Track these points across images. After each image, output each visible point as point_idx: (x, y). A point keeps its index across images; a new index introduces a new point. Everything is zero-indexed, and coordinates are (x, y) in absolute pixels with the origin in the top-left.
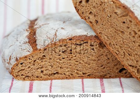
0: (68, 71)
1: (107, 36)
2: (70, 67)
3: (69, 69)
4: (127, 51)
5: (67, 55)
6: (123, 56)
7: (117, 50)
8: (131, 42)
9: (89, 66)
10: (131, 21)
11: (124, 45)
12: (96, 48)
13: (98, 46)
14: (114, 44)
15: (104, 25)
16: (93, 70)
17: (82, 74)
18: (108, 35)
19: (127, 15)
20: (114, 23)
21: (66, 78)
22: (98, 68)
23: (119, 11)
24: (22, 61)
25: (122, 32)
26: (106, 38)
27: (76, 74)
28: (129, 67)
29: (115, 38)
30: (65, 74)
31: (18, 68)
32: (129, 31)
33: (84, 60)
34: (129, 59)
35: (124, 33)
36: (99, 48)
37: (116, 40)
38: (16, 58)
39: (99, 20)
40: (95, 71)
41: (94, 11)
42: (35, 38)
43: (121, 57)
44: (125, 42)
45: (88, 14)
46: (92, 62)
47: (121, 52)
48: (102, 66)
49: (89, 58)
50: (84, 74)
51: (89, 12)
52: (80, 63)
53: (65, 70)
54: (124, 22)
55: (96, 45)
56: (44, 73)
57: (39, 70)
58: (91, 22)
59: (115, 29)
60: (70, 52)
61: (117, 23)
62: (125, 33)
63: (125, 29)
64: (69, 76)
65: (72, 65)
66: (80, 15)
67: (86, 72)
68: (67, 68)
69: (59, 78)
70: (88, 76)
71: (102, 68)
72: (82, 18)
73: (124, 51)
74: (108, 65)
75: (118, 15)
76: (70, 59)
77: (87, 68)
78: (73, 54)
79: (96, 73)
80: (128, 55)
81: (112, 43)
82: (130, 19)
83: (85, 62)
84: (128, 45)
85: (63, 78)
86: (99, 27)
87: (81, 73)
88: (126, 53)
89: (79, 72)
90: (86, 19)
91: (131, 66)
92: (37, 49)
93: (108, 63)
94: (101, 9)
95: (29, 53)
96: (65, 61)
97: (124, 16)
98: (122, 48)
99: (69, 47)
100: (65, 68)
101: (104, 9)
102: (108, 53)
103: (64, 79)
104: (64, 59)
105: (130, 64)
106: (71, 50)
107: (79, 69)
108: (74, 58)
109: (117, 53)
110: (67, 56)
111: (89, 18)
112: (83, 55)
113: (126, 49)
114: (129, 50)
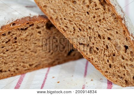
0: (14, 65)
1: (53, 9)
2: (16, 60)
3: (14, 63)
4: (78, 25)
5: (11, 45)
6: (73, 33)
7: (66, 25)
8: (84, 14)
9: (36, 54)
11: (75, 18)
12: (43, 30)
13: (45, 27)
14: (61, 19)
16: (40, 59)
17: (29, 66)
18: (55, 8)
21: (11, 75)
22: (45, 56)
26: (52, 12)
27: (22, 68)
28: (80, 46)
29: (64, 11)
30: (9, 71)
33: (31, 48)
34: (80, 35)
36: (46, 30)
37: (65, 13)
40: (43, 60)
43: (70, 34)
44: (77, 14)
46: (39, 48)
47: (71, 28)
49: (35, 45)
50: (30, 65)
52: (26, 53)
53: (10, 65)
55: (43, 26)
60: (14, 41)
64: (14, 72)
65: (17, 57)
67: (33, 63)
68: (12, 62)
70: (36, 68)
71: (50, 53)
73: (74, 25)
76: (15, 50)
77: (33, 58)
78: (18, 43)
79: (44, 62)
80: (79, 30)
81: (59, 17)
83: (31, 50)
84: (80, 18)
85: (7, 77)
88: (76, 28)
89: (25, 64)
91: (81, 44)
96: (10, 54)
98: (71, 22)
99: (14, 34)
100: (9, 63)
102: (55, 33)
103: (9, 77)
104: (8, 52)
105: (81, 42)
106: (16, 38)
107: (25, 61)
108: (20, 47)
109: (65, 29)
110: (11, 47)
112: (29, 42)
113: (76, 23)
114: (81, 23)
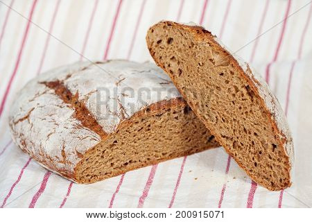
0: (145, 155)
1: (193, 93)
2: (147, 149)
3: (146, 153)
4: (221, 115)
5: (144, 133)
6: (215, 123)
7: (207, 113)
8: (229, 103)
9: (171, 142)
10: (232, 73)
11: (219, 106)
12: (181, 115)
13: (183, 112)
14: (202, 105)
15: (192, 77)
16: (176, 147)
17: (162, 156)
18: (196, 92)
19: (227, 64)
20: (207, 74)
21: (141, 166)
22: (182, 143)
23: (217, 58)
24: (87, 156)
25: (217, 87)
26: (192, 96)
27: (154, 157)
28: (222, 138)
30: (140, 161)
31: (83, 166)
32: (228, 87)
33: (165, 135)
34: (222, 126)
35: (220, 90)
36: (184, 115)
37: (207, 99)
38: (77, 152)
39: (184, 69)
40: (178, 148)
41: (178, 55)
42: (91, 117)
43: (211, 124)
44: (220, 102)
45: (168, 60)
46: (174, 135)
47: (213, 117)
48: (187, 139)
49: (171, 132)
50: (163, 154)
51: (171, 57)
52: (160, 141)
53: (141, 154)
54: (222, 74)
55: (181, 111)
56: (114, 166)
57: (109, 164)
58: (171, 72)
59: (208, 83)
60: (147, 129)
61: (212, 74)
62: (222, 89)
63: (223, 83)
64: (145, 162)
65: (150, 146)
66: (155, 60)
67: (167, 151)
68: (144, 151)
69: (133, 169)
71: (187, 141)
72: (159, 65)
73: (217, 114)
74: (195, 135)
75: (214, 63)
77: (168, 146)
78: (151, 131)
79: (180, 150)
80: (222, 121)
81: (200, 104)
82: (232, 69)
83: (166, 138)
84: (224, 107)
85: (138, 168)
86: (183, 79)
87: (161, 154)
88: (219, 118)
89: (158, 153)
90: (164, 67)
91: (224, 137)
92: (105, 134)
93: (195, 132)
94: (190, 53)
95: (96, 143)
96: (141, 142)
97: (222, 65)
98: (214, 111)
99: (147, 121)
101: (194, 54)
104: (140, 140)
105: (223, 135)
106: (149, 126)
107: (158, 149)
109: (207, 117)
110: (143, 135)
111: (169, 66)
112: (164, 129)
113: (220, 112)
114: (225, 113)
